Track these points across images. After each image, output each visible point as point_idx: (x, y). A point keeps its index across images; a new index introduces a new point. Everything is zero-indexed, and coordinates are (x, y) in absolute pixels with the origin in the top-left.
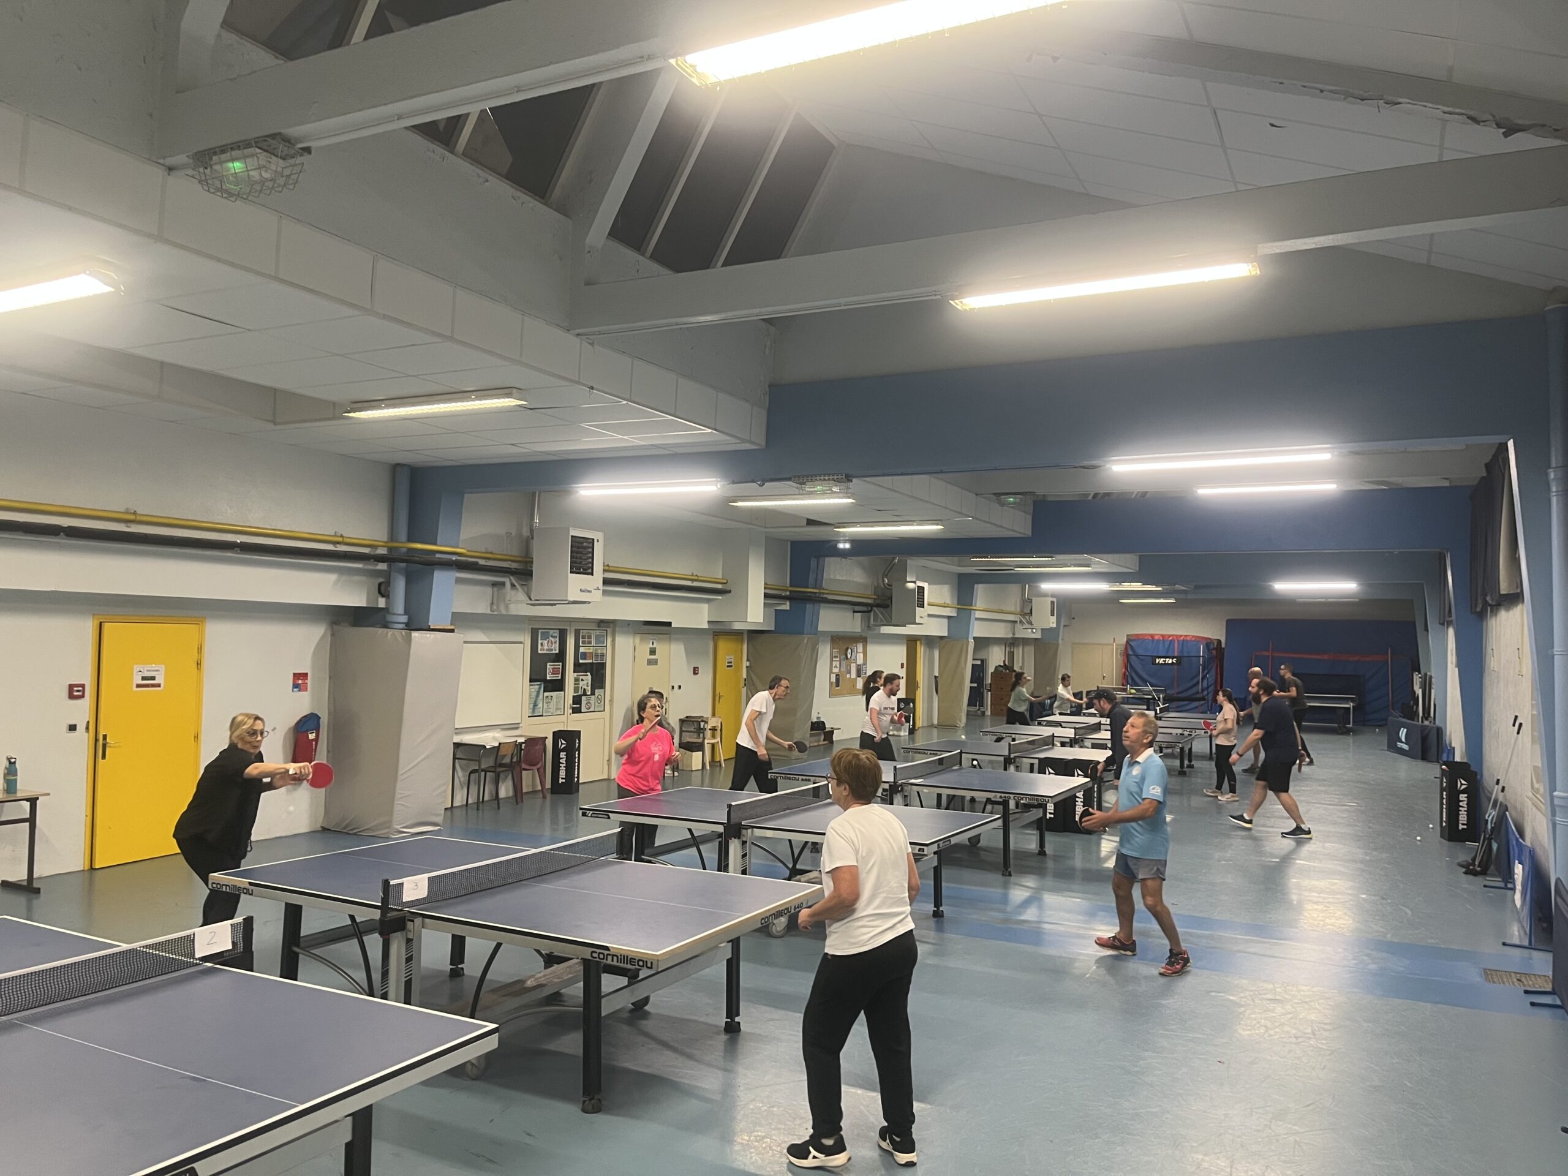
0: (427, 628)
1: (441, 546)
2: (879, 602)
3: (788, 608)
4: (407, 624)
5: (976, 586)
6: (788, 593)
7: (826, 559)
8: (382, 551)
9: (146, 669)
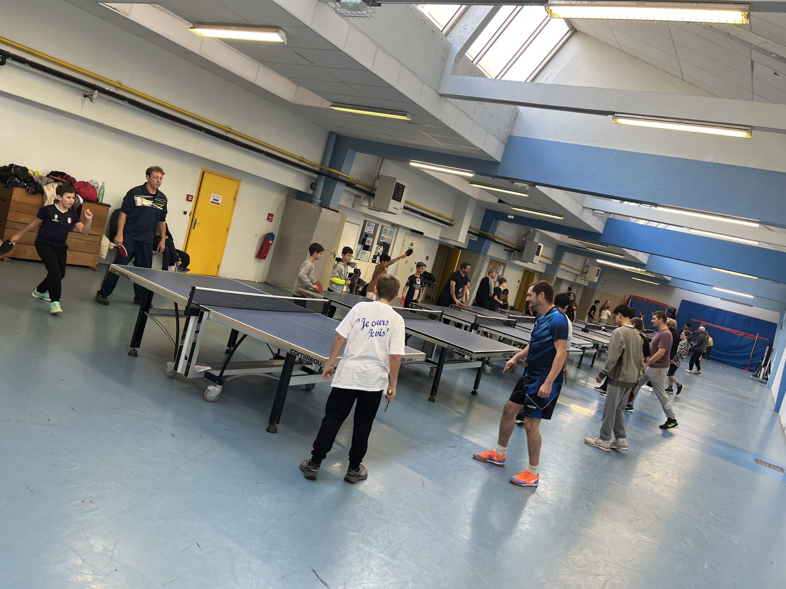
0: (328, 208)
1: (342, 173)
2: (518, 248)
3: (476, 240)
4: (320, 204)
5: (565, 252)
6: (478, 233)
7: (500, 221)
8: (317, 169)
9: (216, 196)
